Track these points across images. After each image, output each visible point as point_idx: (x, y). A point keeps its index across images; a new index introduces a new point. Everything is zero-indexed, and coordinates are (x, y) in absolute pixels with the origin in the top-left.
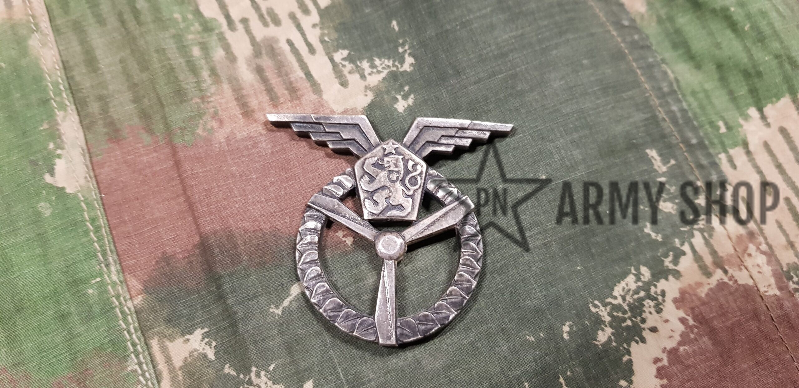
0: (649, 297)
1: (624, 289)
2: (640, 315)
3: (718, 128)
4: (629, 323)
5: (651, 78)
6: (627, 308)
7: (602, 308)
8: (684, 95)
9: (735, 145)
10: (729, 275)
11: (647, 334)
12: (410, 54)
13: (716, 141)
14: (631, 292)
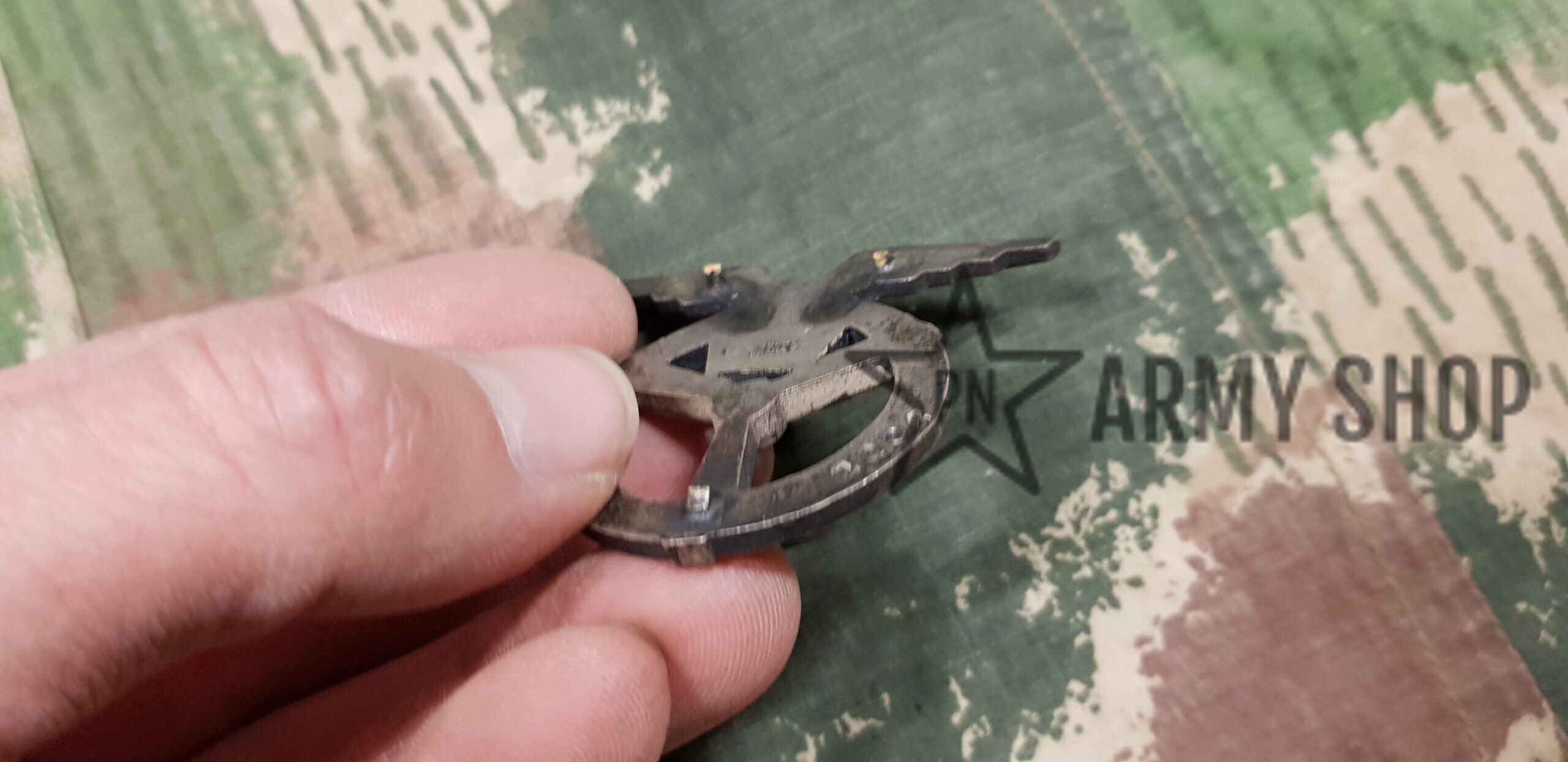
0: (1125, 519)
1: (1076, 508)
2: (1109, 555)
3: (1267, 180)
4: (1086, 572)
5: (1129, 92)
6: (1081, 543)
7: (1034, 547)
8: (1196, 121)
9: (1302, 210)
10: (1288, 468)
11: (1121, 592)
12: (661, 89)
13: (1261, 205)
14: (1090, 514)
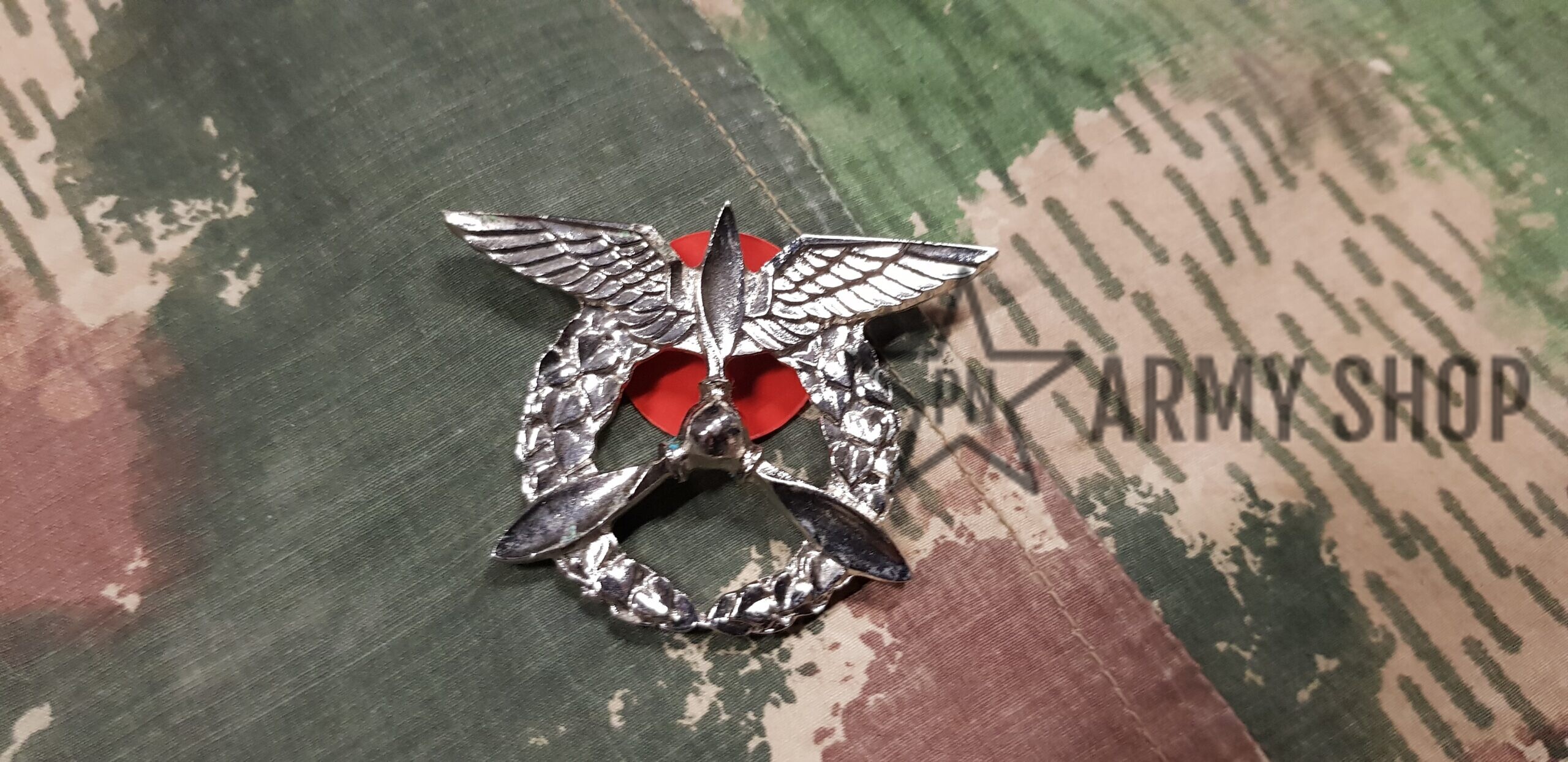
2: (777, 643)
3: (910, 228)
4: (754, 666)
5: (761, 151)
7: (691, 646)
10: (957, 525)
11: (795, 682)
12: (245, 181)
